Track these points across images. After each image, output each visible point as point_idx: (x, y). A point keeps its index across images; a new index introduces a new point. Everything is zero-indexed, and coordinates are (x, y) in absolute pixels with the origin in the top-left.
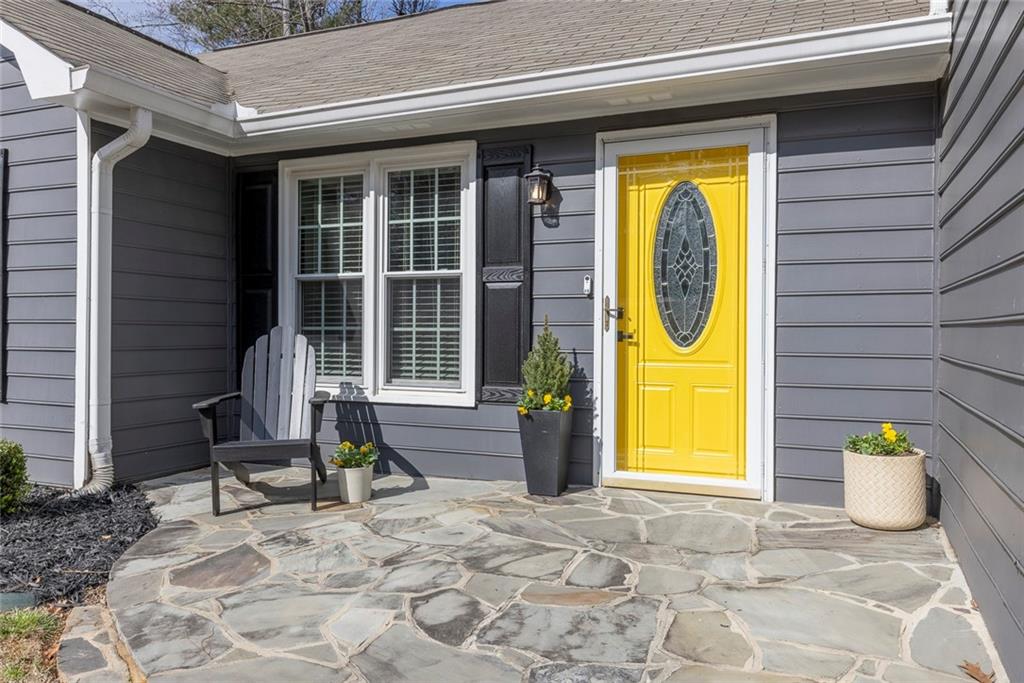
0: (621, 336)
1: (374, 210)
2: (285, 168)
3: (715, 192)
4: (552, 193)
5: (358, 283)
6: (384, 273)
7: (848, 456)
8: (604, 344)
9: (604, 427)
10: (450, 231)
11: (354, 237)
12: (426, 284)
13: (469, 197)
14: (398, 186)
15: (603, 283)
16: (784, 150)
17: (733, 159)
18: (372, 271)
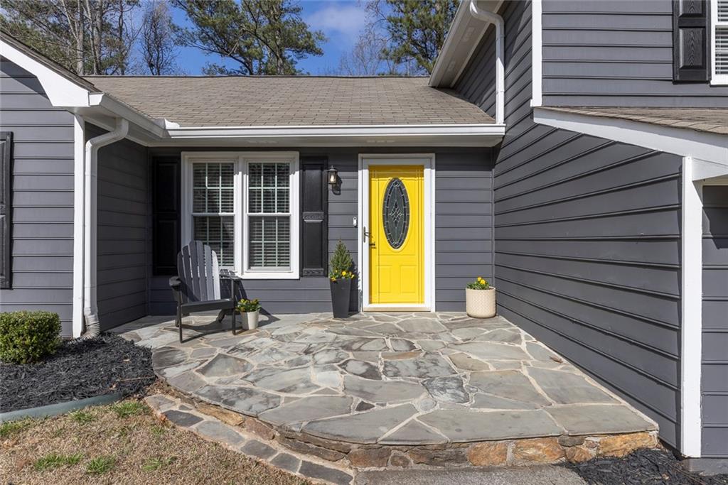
0: (371, 245)
1: (240, 183)
2: (185, 156)
3: (409, 183)
4: (338, 180)
5: (232, 218)
6: (247, 213)
7: (469, 292)
8: (363, 248)
9: (363, 285)
10: (284, 195)
11: (228, 195)
12: (270, 220)
13: (295, 179)
14: (254, 172)
15: (362, 221)
16: (438, 168)
17: (418, 171)
18: (240, 213)
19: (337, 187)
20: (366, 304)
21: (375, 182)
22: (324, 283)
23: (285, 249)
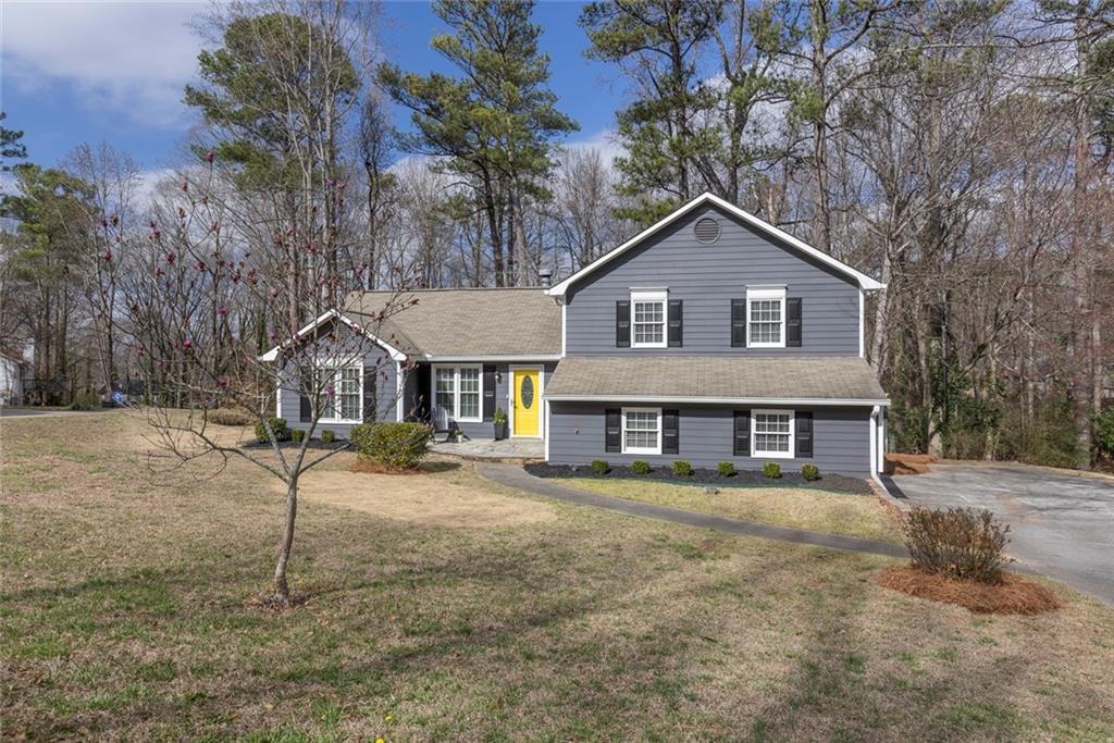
0: (515, 407)
1: (457, 378)
2: (433, 365)
3: (532, 377)
4: (500, 377)
5: (453, 394)
6: (460, 392)
8: (511, 408)
9: (511, 426)
10: (476, 384)
11: (452, 383)
12: (470, 395)
13: (481, 376)
14: (463, 372)
15: (511, 396)
16: (545, 371)
17: (536, 372)
18: (457, 392)
19: (499, 381)
20: (512, 435)
21: (517, 377)
22: (491, 424)
23: (476, 408)
